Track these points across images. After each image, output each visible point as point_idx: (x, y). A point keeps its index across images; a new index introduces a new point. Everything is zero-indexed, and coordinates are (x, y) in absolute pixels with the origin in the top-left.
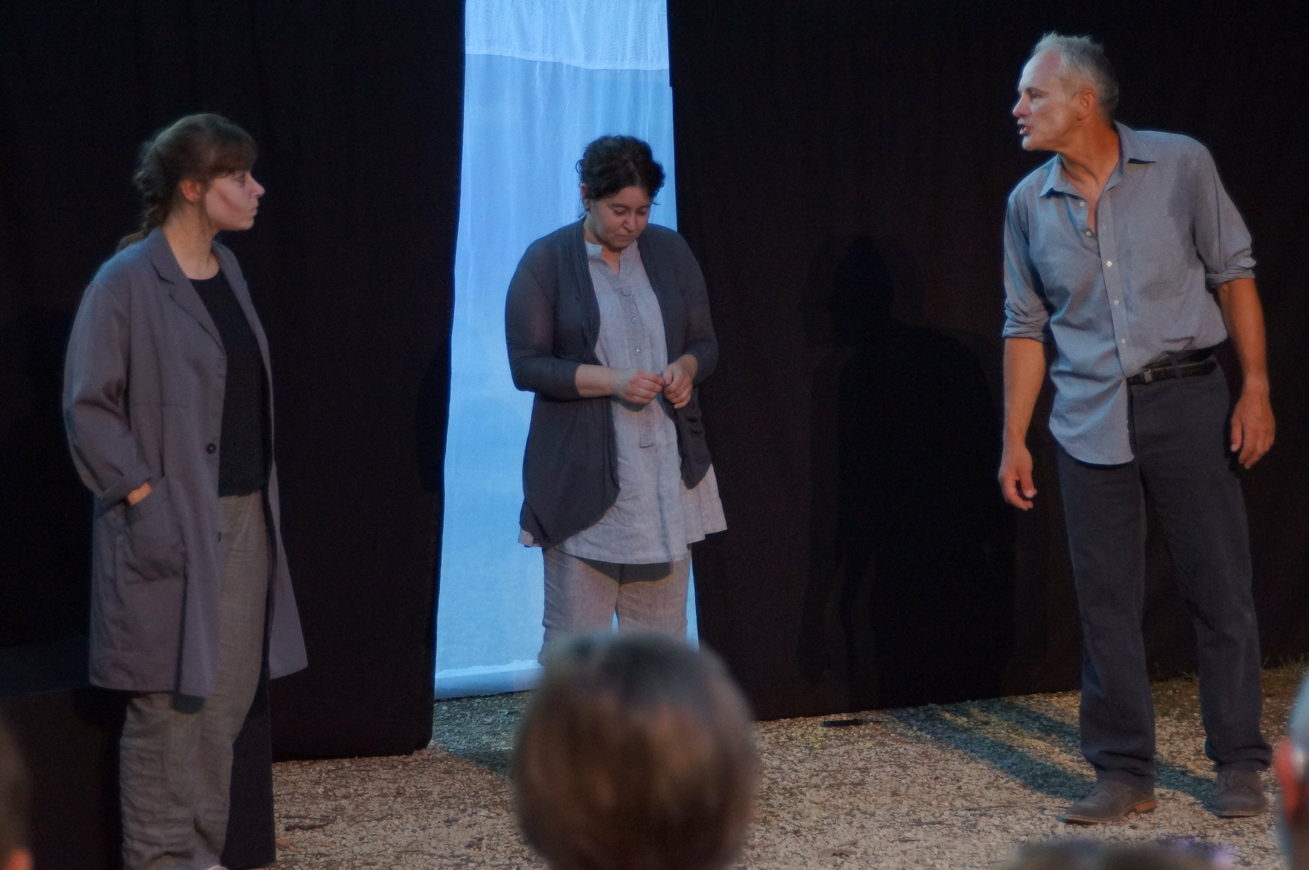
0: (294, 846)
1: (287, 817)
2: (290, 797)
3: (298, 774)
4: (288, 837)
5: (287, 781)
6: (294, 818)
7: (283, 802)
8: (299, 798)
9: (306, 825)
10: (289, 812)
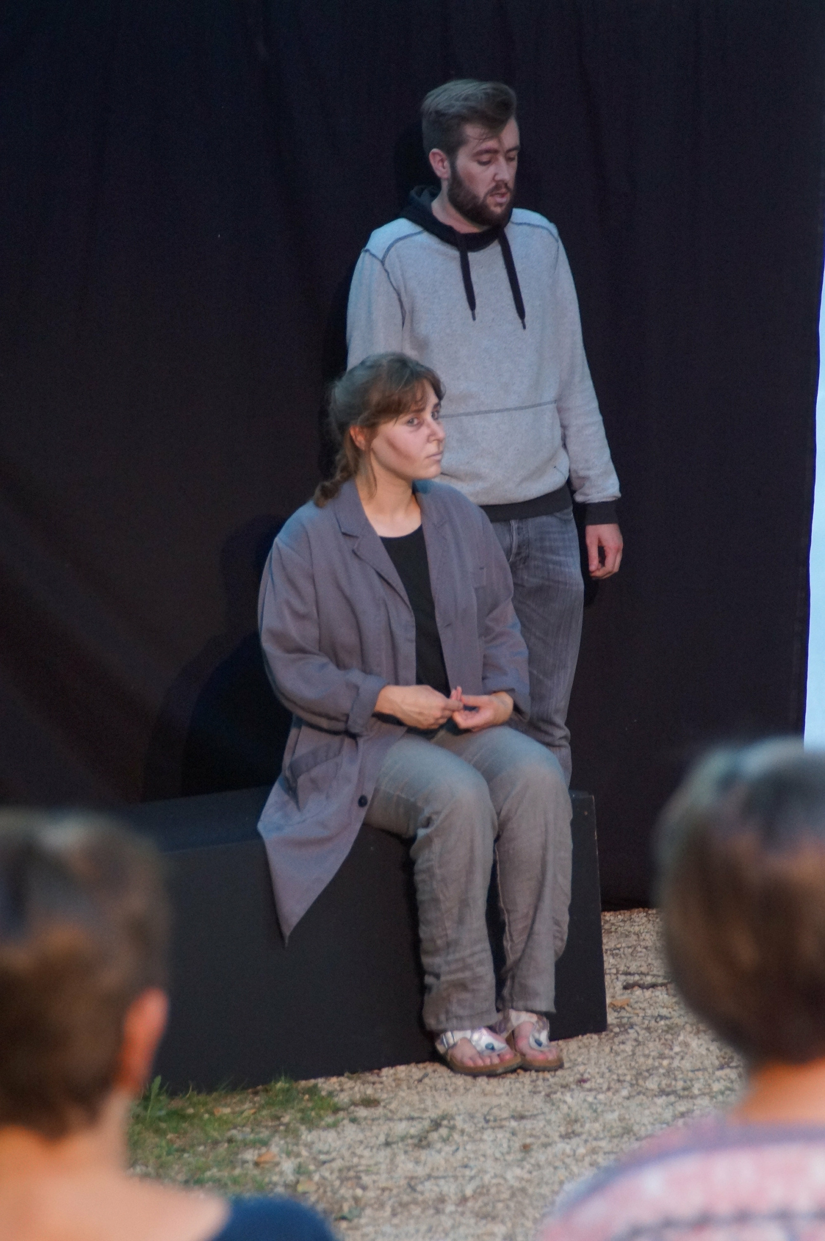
0: (631, 1007)
1: (627, 974)
2: (630, 950)
3: (643, 924)
4: (625, 997)
5: (629, 932)
6: (633, 974)
7: (623, 956)
8: (641, 952)
9: (646, 983)
10: (628, 968)
